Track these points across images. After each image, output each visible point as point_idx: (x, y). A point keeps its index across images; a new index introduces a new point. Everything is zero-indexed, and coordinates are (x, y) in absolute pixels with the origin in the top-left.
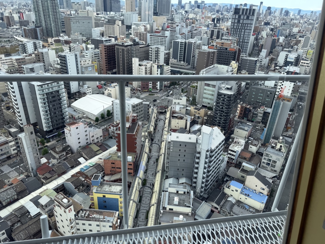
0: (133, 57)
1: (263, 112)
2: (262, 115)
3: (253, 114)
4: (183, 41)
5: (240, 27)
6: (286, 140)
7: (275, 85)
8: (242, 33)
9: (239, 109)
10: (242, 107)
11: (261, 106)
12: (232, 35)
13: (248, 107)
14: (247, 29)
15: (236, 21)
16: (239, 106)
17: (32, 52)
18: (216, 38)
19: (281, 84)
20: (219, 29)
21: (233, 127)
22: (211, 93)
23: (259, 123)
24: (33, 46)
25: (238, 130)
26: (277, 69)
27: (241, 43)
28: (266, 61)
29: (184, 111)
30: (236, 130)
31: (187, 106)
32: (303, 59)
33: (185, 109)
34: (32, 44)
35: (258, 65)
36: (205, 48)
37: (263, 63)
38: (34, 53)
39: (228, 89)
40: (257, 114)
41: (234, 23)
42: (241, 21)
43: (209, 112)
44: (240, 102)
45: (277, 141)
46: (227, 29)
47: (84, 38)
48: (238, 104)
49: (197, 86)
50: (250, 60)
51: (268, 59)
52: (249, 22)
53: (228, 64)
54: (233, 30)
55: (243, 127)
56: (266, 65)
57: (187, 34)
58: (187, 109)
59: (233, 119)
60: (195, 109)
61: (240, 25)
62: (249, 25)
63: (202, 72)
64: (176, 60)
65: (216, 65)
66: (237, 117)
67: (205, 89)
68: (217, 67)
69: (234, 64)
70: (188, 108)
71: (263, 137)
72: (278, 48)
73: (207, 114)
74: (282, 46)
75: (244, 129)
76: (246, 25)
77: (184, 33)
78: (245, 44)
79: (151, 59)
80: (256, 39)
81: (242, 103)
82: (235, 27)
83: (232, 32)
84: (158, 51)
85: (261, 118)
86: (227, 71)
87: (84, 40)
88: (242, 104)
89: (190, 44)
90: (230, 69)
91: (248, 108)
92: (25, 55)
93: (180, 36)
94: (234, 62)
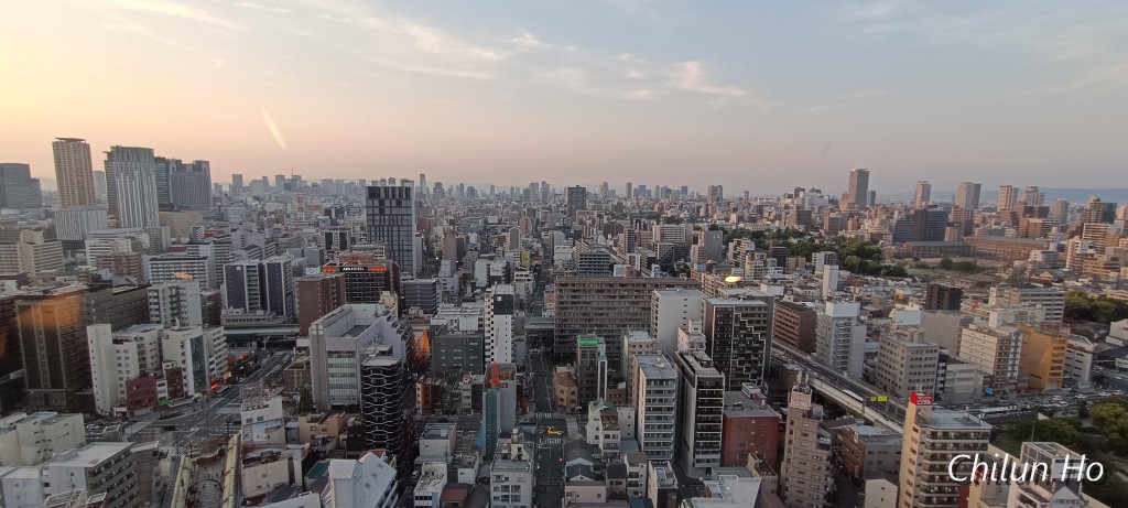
0: (91, 323)
1: (469, 387)
2: (469, 394)
3: (453, 395)
4: (256, 262)
5: (387, 223)
6: (526, 433)
7: (480, 326)
8: (395, 233)
9: (419, 392)
10: (425, 387)
11: (463, 374)
12: (373, 238)
13: (438, 383)
14: (402, 225)
15: (377, 211)
16: (419, 385)
18: (338, 247)
19: (489, 322)
20: (341, 229)
21: (415, 439)
22: (347, 371)
23: (468, 411)
25: (427, 442)
26: (477, 294)
27: (397, 254)
28: (453, 283)
29: (279, 436)
30: (424, 443)
31: (287, 420)
32: (517, 270)
33: (283, 430)
35: (439, 291)
36: (314, 272)
37: (449, 286)
39: (383, 353)
40: (458, 395)
41: (373, 215)
42: (387, 211)
43: (352, 419)
44: (419, 376)
45: (509, 441)
46: (362, 229)
48: (415, 382)
49: (308, 363)
50: (421, 285)
51: (456, 277)
52: (403, 211)
53: (374, 299)
54: (373, 228)
55: (436, 432)
56: (456, 289)
57: (262, 245)
58: (287, 429)
59: (412, 419)
60: (313, 420)
61: (387, 218)
62: (405, 218)
63: (314, 327)
64: (240, 310)
65: (347, 306)
66: (420, 412)
67: (331, 366)
68: (350, 310)
69: (389, 298)
70: (290, 425)
71: (482, 442)
72: (470, 255)
73: (346, 425)
74: (476, 249)
75: (438, 437)
76: (399, 218)
77: (254, 246)
78: (406, 253)
79: (158, 319)
80: (427, 242)
81: (422, 377)
82: (377, 223)
83: (373, 233)
84: (178, 294)
85: (469, 401)
86: (376, 315)
88: (425, 380)
89: (274, 268)
90: (381, 309)
91: (439, 386)
93: (245, 253)
94: (386, 293)
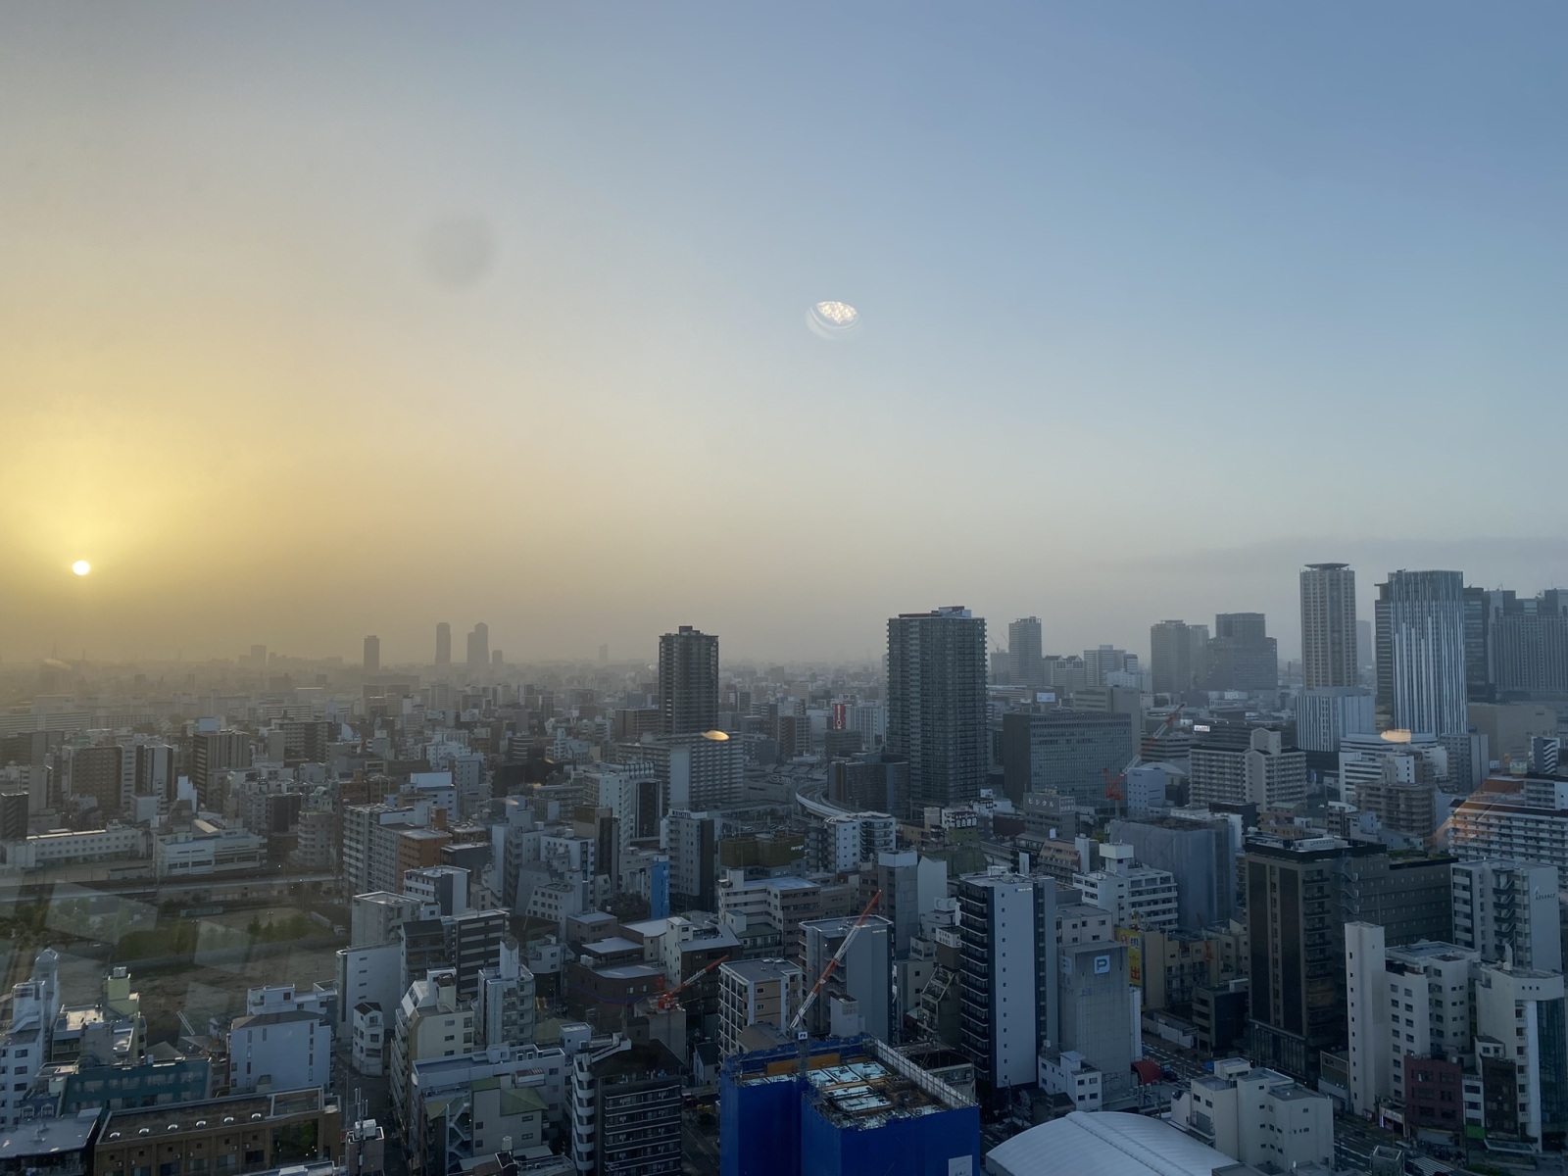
0: (1351, 917)
17: (850, 866)
24: (858, 841)
34: (857, 832)
38: (856, 872)
47: (1088, 813)
79: (1468, 937)
84: (1511, 890)
87: (1083, 818)
92: (821, 874)
